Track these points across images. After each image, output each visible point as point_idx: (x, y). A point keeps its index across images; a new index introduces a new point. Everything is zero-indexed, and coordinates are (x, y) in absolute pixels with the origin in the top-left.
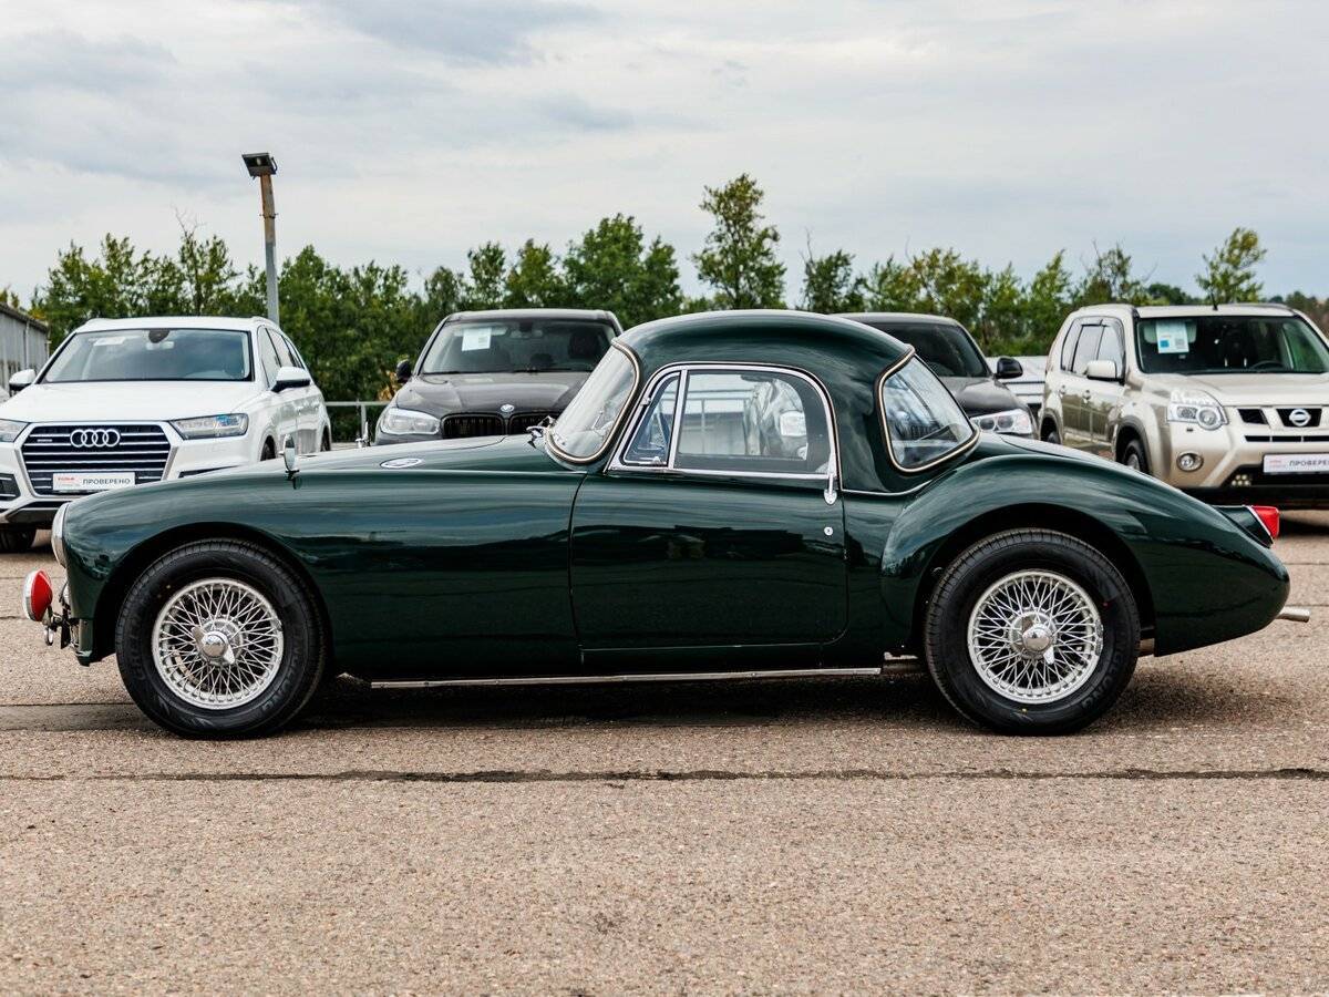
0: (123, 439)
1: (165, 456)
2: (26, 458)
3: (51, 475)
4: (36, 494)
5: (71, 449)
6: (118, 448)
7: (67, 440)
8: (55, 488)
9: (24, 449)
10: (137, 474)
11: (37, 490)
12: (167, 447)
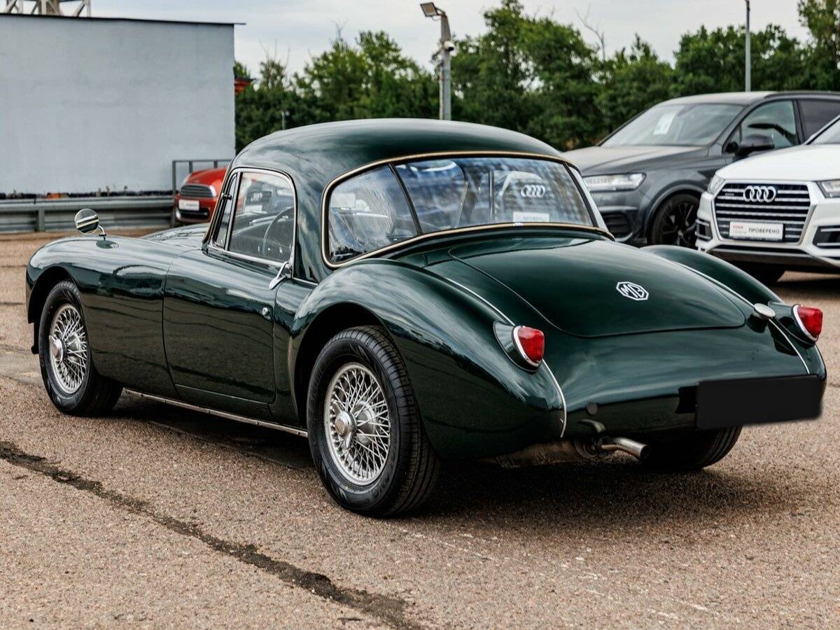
0: (778, 196)
1: (806, 212)
2: (717, 208)
3: (728, 223)
4: (721, 237)
5: (744, 202)
6: (774, 203)
7: (741, 195)
8: (731, 234)
9: (717, 201)
10: (785, 226)
11: (722, 235)
12: (808, 204)
